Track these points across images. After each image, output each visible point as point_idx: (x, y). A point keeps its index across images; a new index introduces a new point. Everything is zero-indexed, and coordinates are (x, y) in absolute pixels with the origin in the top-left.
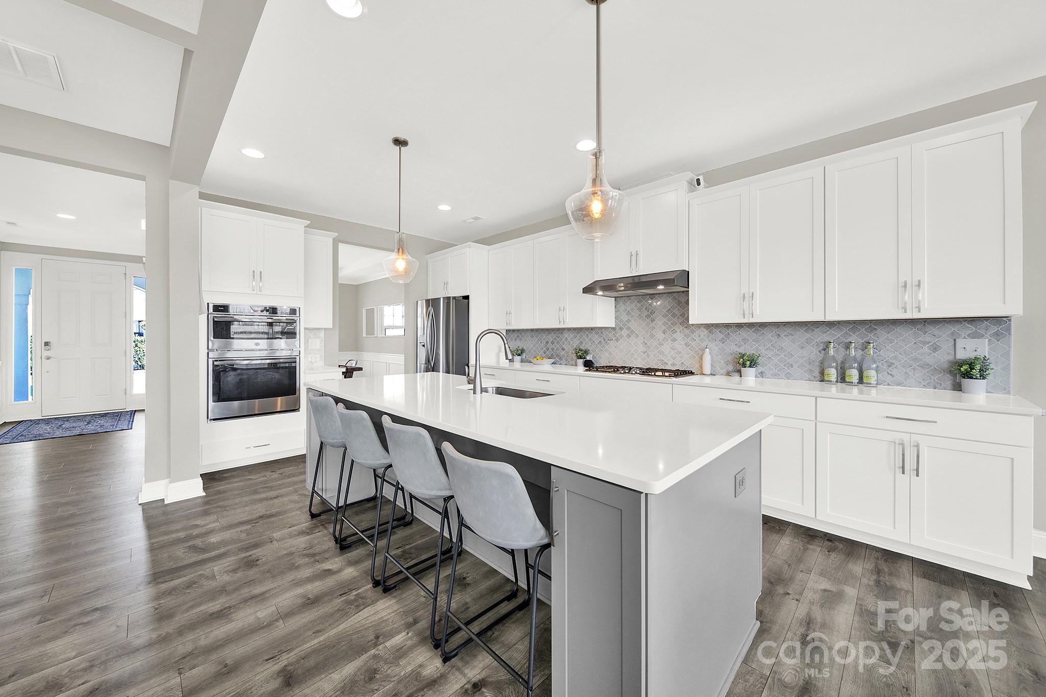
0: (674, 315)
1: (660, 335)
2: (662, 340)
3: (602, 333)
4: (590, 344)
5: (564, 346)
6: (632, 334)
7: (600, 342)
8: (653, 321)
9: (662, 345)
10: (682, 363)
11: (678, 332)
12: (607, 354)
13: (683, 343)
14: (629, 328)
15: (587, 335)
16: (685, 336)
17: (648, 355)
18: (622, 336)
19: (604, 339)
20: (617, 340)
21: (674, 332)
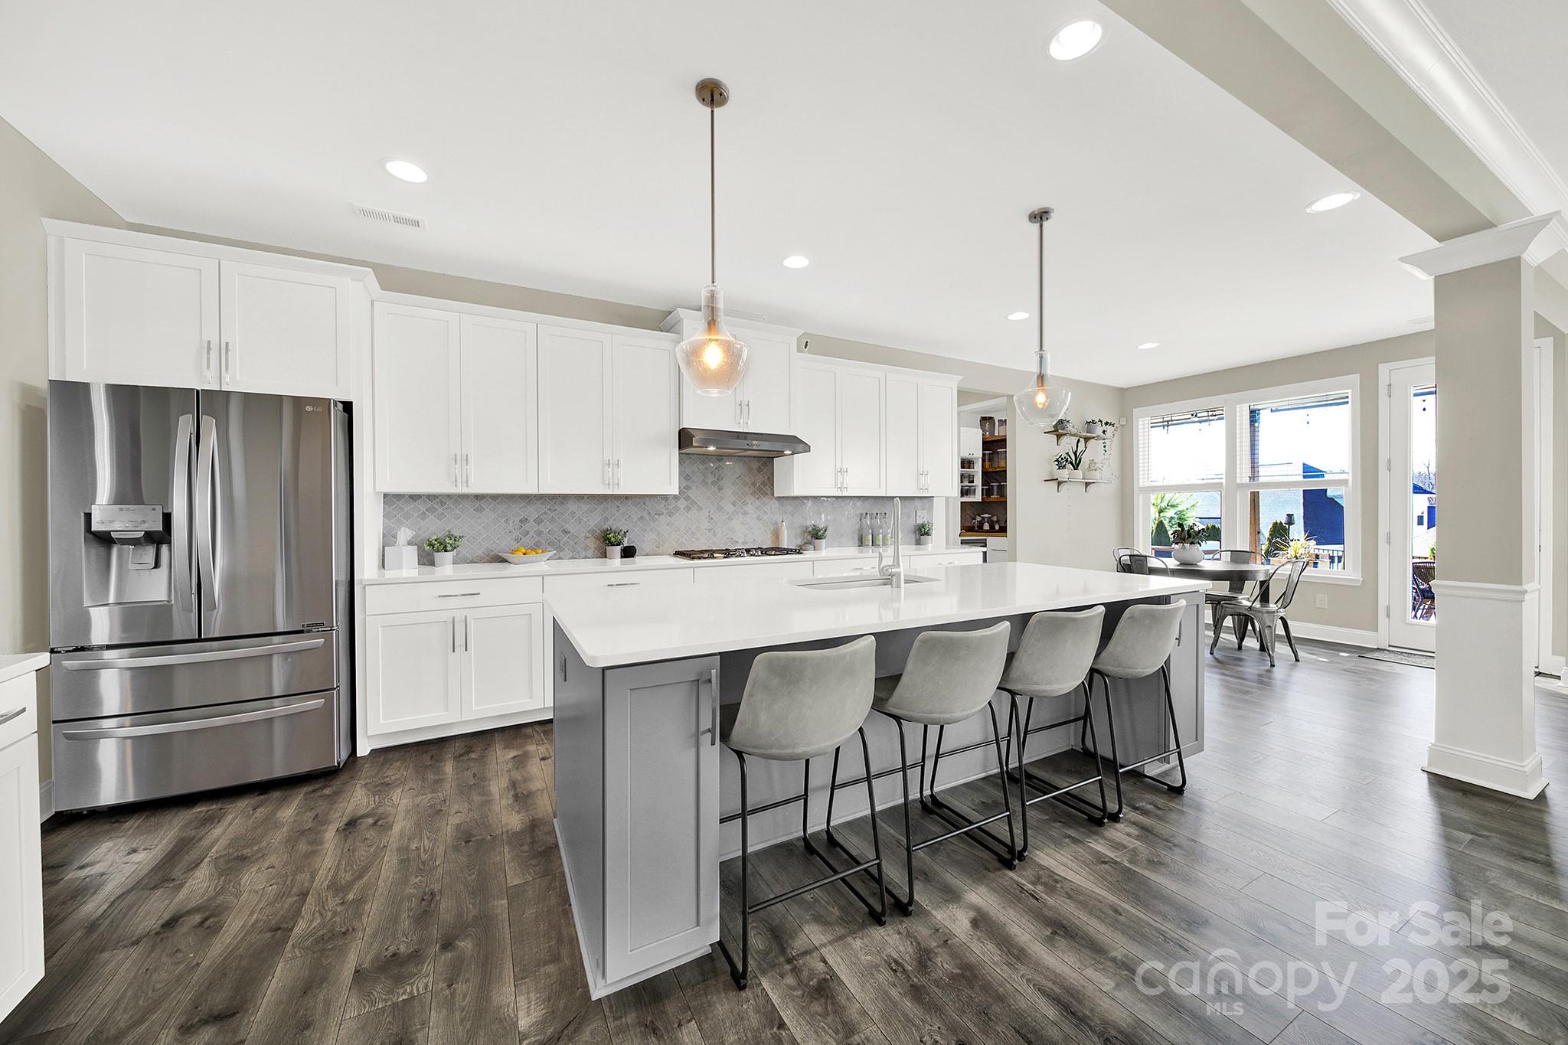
0: (745, 484)
1: (730, 508)
2: (732, 513)
3: (644, 503)
4: (623, 520)
5: (569, 527)
6: (693, 507)
7: (642, 517)
8: (720, 489)
9: (730, 519)
10: (754, 540)
11: (750, 505)
12: (654, 536)
13: (755, 516)
14: (688, 498)
15: (618, 507)
16: (757, 508)
17: (715, 534)
18: (677, 509)
19: (649, 513)
20: (670, 514)
21: (745, 503)
